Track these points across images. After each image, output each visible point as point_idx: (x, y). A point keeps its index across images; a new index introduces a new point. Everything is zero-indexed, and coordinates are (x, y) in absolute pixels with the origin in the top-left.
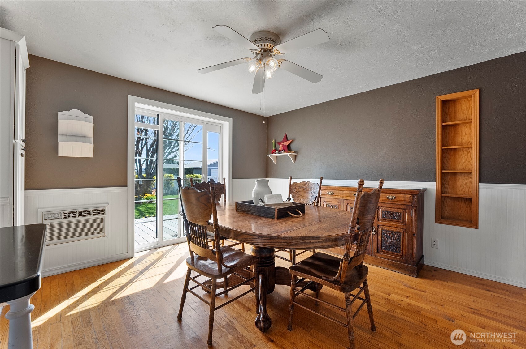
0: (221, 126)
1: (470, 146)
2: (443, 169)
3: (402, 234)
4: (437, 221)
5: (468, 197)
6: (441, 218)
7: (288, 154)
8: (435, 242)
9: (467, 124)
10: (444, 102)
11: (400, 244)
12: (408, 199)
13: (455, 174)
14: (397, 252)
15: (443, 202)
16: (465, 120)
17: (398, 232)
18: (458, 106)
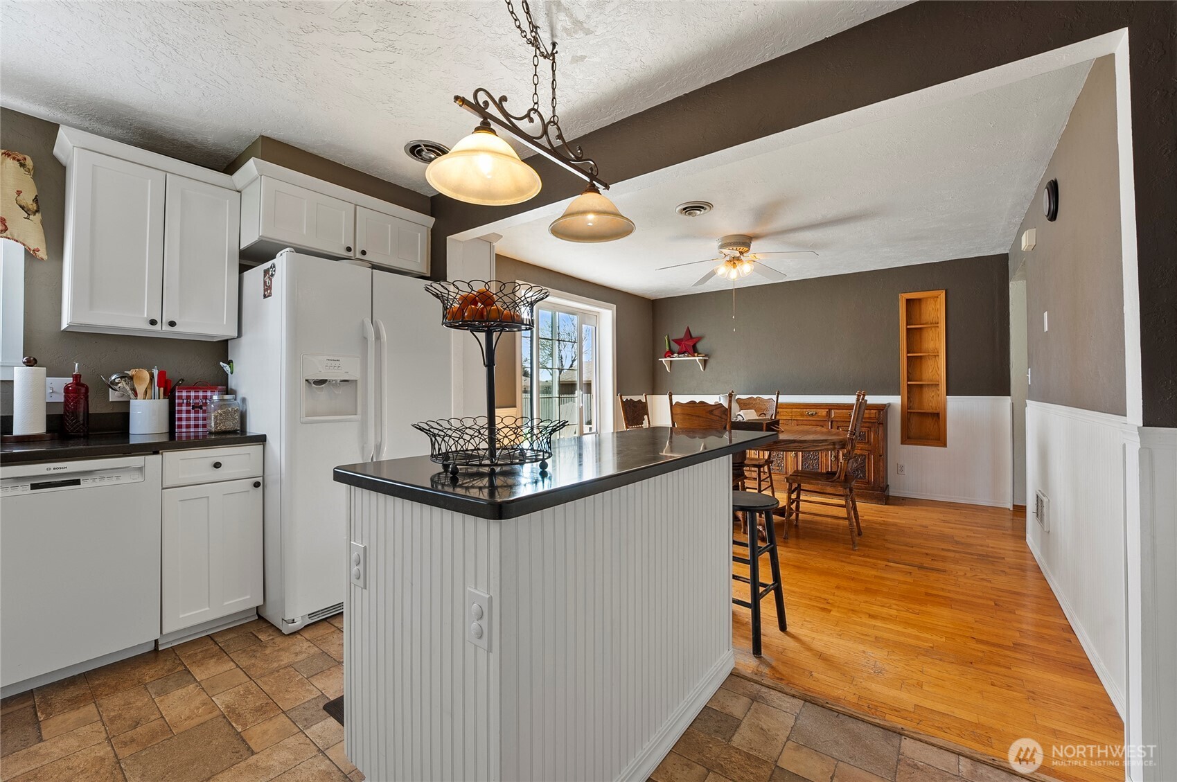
0: (597, 316)
1: (937, 354)
2: (909, 380)
3: (867, 456)
4: (902, 443)
5: (935, 412)
6: (907, 438)
7: (697, 358)
8: (902, 467)
9: (933, 329)
10: (908, 301)
11: (865, 469)
12: (873, 416)
13: (921, 386)
14: (862, 479)
15: (909, 419)
16: (931, 324)
17: (862, 455)
18: (923, 306)
